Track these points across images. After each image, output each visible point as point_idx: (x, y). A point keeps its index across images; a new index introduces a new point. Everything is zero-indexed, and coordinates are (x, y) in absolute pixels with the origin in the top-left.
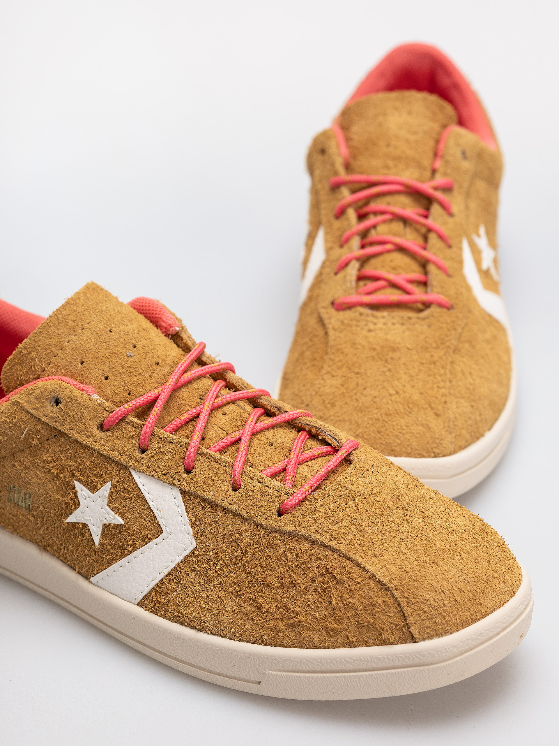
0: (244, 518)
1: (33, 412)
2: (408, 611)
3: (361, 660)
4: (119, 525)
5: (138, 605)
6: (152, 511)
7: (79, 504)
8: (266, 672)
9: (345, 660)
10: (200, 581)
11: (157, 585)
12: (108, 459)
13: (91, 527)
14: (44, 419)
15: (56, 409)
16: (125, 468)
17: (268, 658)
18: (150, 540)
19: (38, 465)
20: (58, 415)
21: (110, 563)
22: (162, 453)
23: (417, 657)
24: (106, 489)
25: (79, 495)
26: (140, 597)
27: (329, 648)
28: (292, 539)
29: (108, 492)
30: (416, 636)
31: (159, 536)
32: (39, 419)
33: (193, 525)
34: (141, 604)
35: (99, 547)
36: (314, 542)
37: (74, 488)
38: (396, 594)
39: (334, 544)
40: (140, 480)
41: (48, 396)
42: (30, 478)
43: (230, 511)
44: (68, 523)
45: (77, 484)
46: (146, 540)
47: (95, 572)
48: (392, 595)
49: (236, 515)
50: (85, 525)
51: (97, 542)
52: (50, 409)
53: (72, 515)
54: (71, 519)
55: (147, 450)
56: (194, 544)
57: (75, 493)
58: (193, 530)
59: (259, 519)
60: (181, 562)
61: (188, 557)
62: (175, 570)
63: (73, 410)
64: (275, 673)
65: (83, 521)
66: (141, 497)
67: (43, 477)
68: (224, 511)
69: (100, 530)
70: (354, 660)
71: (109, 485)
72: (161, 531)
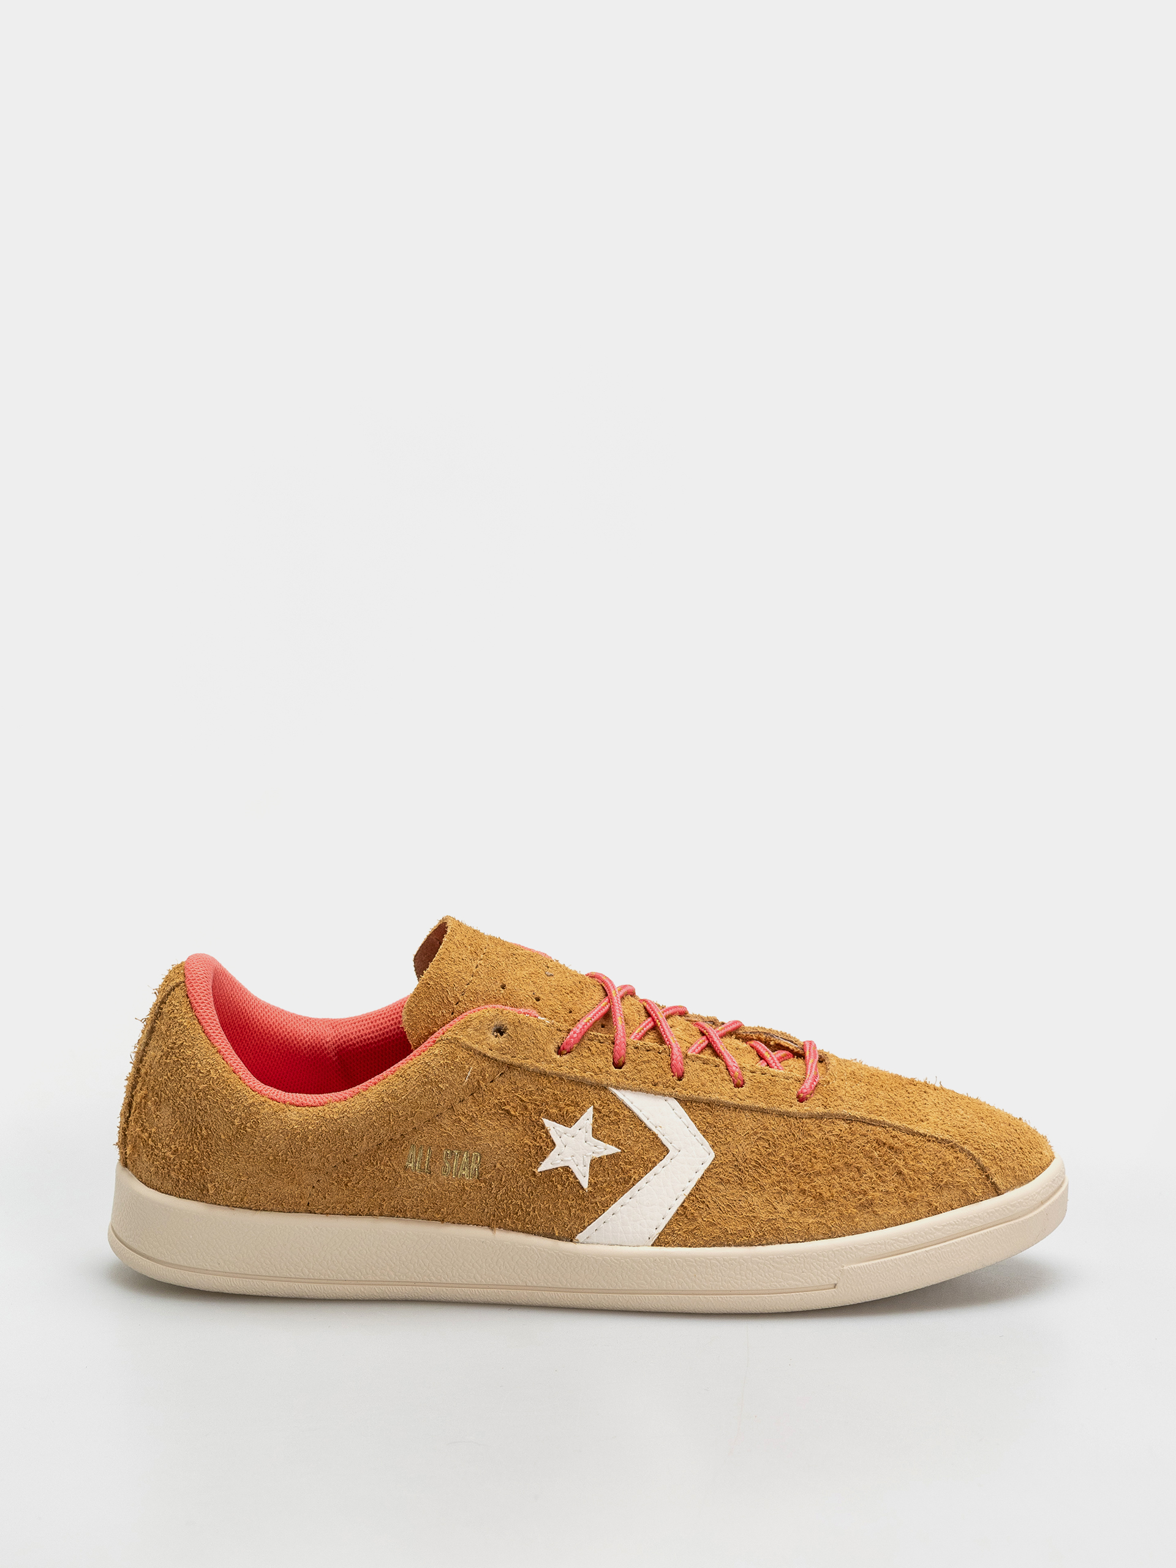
0: (763, 1111)
1: (476, 1046)
2: (985, 1162)
3: (951, 1224)
4: (613, 1156)
5: (652, 1245)
6: (650, 1130)
7: (555, 1145)
8: (845, 1268)
9: (934, 1228)
10: (734, 1191)
11: (677, 1213)
12: (579, 1083)
13: (574, 1168)
14: (489, 1053)
15: (502, 1039)
16: (605, 1088)
17: (846, 1248)
18: (655, 1164)
19: (488, 1113)
20: (507, 1045)
21: (606, 1206)
22: (644, 1062)
23: (1007, 1209)
24: (587, 1119)
25: (552, 1133)
26: (655, 1234)
27: (911, 1221)
28: (826, 1121)
29: (591, 1121)
30: (1002, 1187)
31: (665, 1156)
32: (485, 1055)
33: (705, 1133)
34: (658, 1242)
35: (590, 1189)
36: (850, 1120)
37: (543, 1127)
38: (966, 1147)
39: (873, 1117)
40: (628, 1098)
41: (490, 1024)
42: (479, 1131)
43: (743, 1109)
44: (541, 1172)
45: (547, 1123)
46: (648, 1166)
47: (586, 1224)
48: (962, 1150)
49: (751, 1110)
50: (567, 1169)
51: (585, 1184)
52: (493, 1040)
53: (546, 1160)
54: (545, 1166)
55: (624, 1063)
56: (713, 1155)
57: (547, 1133)
58: (707, 1139)
59: (784, 1108)
60: (702, 1178)
61: (708, 1170)
62: (697, 1188)
63: (524, 1036)
64: (855, 1266)
65: (563, 1164)
66: (634, 1116)
67: (497, 1125)
68: (737, 1110)
69: (587, 1169)
70: (944, 1226)
71: (590, 1111)
72: (668, 1151)
